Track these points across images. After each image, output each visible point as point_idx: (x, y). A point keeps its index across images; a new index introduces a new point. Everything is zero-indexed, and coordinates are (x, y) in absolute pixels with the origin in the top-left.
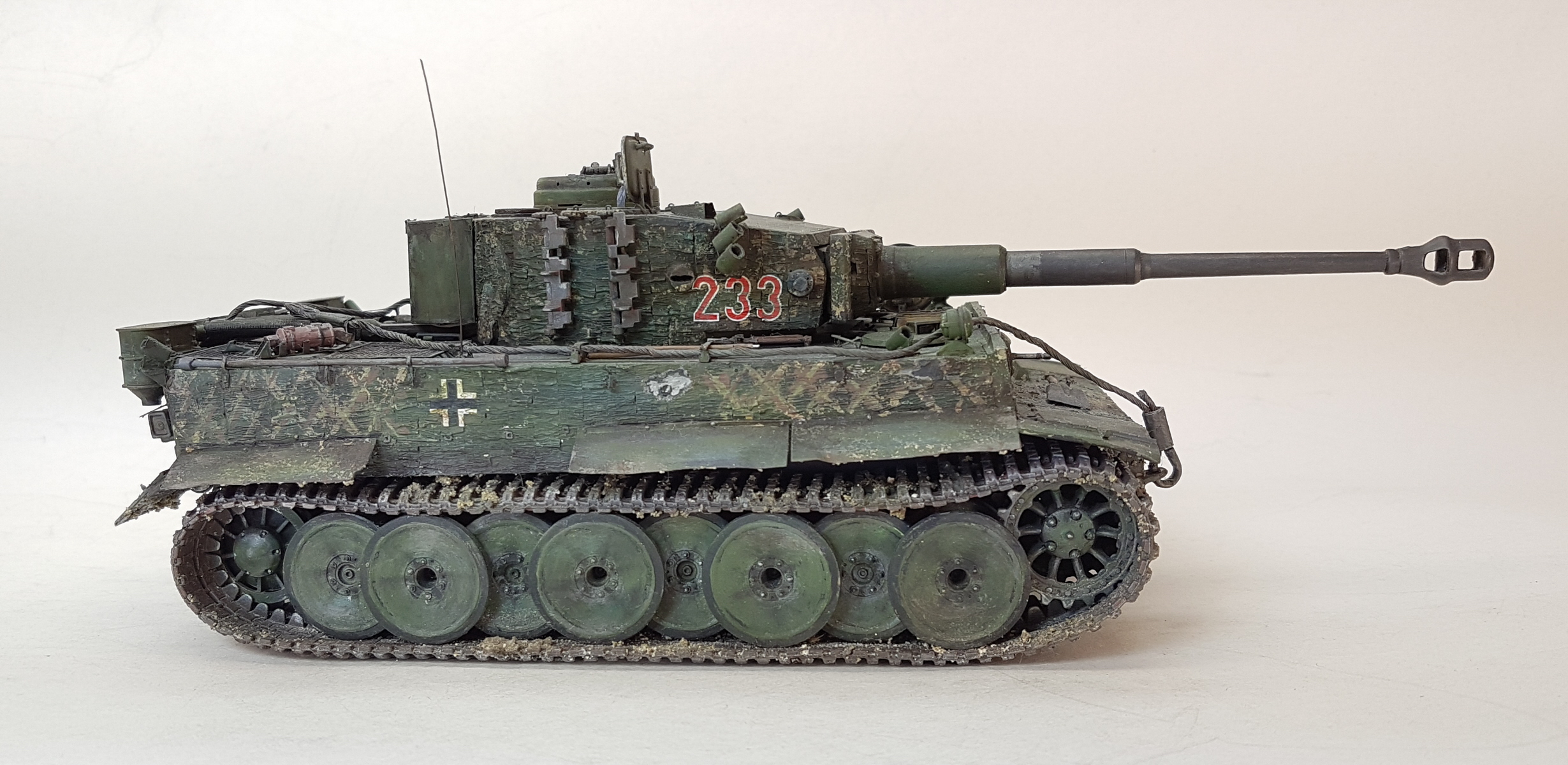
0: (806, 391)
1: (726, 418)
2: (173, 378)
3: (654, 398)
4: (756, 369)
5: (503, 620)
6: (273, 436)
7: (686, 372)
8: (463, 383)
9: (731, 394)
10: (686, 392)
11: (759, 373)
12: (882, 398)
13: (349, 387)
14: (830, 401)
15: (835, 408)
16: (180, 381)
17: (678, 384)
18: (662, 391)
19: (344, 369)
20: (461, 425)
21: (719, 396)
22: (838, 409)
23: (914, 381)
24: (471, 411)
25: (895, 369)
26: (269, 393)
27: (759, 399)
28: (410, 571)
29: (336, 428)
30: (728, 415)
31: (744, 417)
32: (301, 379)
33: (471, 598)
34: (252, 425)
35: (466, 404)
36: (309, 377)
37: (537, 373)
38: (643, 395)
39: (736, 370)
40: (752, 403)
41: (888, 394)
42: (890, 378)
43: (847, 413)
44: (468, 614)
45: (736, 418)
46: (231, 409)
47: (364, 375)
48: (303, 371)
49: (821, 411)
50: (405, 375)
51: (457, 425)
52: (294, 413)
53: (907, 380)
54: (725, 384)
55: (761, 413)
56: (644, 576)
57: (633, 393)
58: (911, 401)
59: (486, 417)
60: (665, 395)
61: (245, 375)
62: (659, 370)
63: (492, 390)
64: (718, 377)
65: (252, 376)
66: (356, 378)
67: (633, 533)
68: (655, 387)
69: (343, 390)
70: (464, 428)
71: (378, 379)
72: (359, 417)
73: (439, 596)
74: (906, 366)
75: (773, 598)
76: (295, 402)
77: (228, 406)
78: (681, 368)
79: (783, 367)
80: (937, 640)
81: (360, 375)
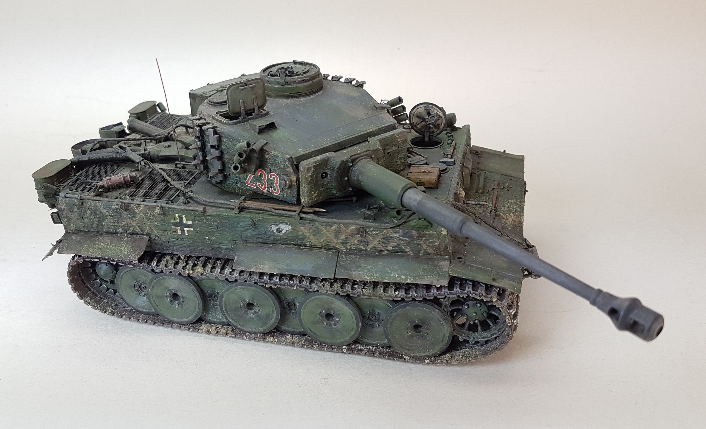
0: (346, 238)
1: (308, 246)
2: (59, 200)
3: (274, 233)
4: (322, 226)
5: (211, 317)
6: (105, 230)
7: (288, 223)
8: (186, 217)
9: (310, 235)
10: (289, 232)
12: (384, 245)
13: (135, 213)
14: (358, 243)
15: (361, 247)
16: (62, 202)
17: (285, 228)
18: (278, 230)
19: (132, 205)
20: (187, 234)
21: (304, 235)
23: (400, 240)
24: (190, 229)
26: (101, 211)
27: (324, 239)
28: (168, 294)
29: (131, 229)
30: (309, 244)
31: (317, 246)
32: (113, 207)
33: (195, 309)
34: (95, 224)
35: (187, 226)
36: (117, 206)
37: (219, 216)
38: (269, 231)
39: (312, 225)
40: (321, 240)
41: (387, 243)
42: (388, 237)
43: (367, 250)
44: (194, 315)
45: (313, 246)
46: (85, 216)
47: (141, 208)
48: (114, 204)
49: (353, 247)
50: (159, 210)
51: (185, 234)
52: (112, 221)
53: (396, 239)
54: (307, 231)
55: (325, 245)
56: (271, 310)
57: (264, 230)
58: (398, 248)
59: (197, 232)
60: (280, 232)
61: (90, 203)
62: (276, 222)
63: (199, 221)
64: (304, 227)
65: (92, 203)
66: (138, 210)
67: (265, 292)
68: (274, 228)
69: (133, 215)
70: (188, 236)
71: (147, 211)
72: (141, 226)
73: (182, 305)
74: (396, 232)
75: (330, 325)
76: (112, 216)
78: (286, 221)
79: (335, 226)
81: (140, 208)
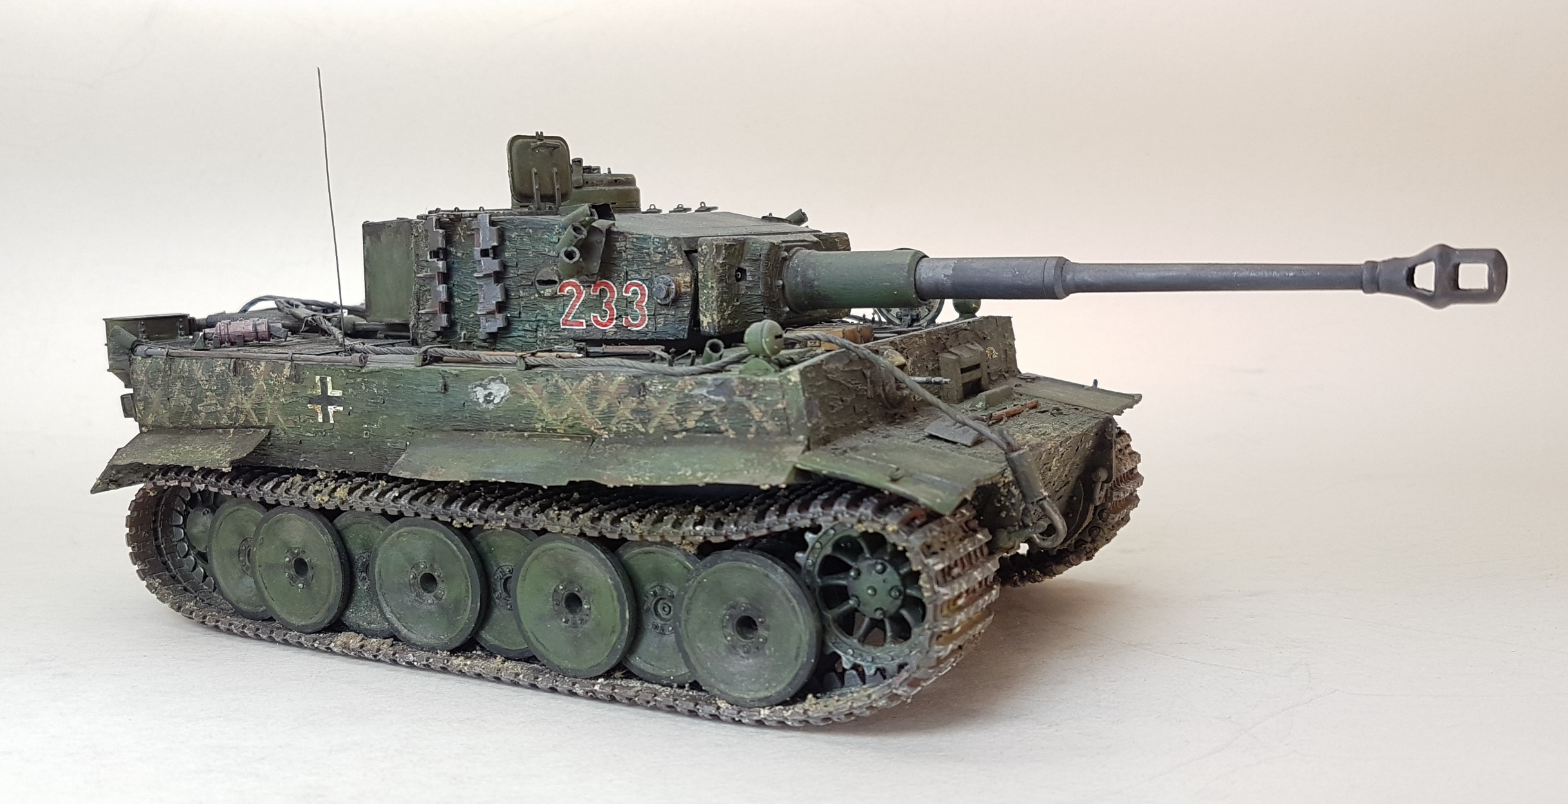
0: (610, 406)
1: (540, 430)
2: (136, 366)
3: (479, 404)
4: (565, 379)
5: (362, 617)
6: (200, 422)
7: (505, 379)
8: (332, 380)
9: (543, 404)
10: (506, 400)
11: (567, 384)
12: (679, 418)
13: (251, 380)
14: (631, 418)
15: (637, 426)
16: (141, 366)
17: (499, 391)
18: (488, 398)
20: (332, 422)
21: (533, 406)
22: (639, 426)
23: (709, 401)
24: (339, 408)
25: (690, 387)
26: (197, 382)
27: (569, 411)
28: (288, 558)
29: (242, 417)
30: (542, 427)
31: (556, 430)
32: (218, 369)
33: (331, 592)
34: (186, 410)
35: (334, 401)
36: (224, 368)
37: (386, 373)
38: (471, 401)
39: (548, 380)
40: (562, 415)
41: (684, 413)
42: (686, 396)
43: (647, 432)
44: (328, 606)
45: (548, 430)
46: (172, 395)
47: (261, 368)
48: (219, 363)
49: (623, 428)
50: (289, 370)
51: (329, 420)
52: (215, 402)
53: (701, 400)
54: (538, 393)
55: (570, 427)
56: (463, 587)
57: (462, 399)
58: (706, 423)
59: (349, 414)
60: (489, 402)
61: (181, 363)
62: (481, 376)
63: (353, 388)
64: (531, 386)
65: (186, 365)
66: (256, 371)
67: (453, 541)
68: (480, 393)
69: (247, 381)
70: (333, 425)
71: (271, 373)
72: (259, 410)
73: (309, 585)
74: (701, 384)
75: (575, 623)
76: (215, 391)
77: (171, 392)
78: (501, 375)
79: (588, 379)
80: (721, 692)
81: (258, 368)
